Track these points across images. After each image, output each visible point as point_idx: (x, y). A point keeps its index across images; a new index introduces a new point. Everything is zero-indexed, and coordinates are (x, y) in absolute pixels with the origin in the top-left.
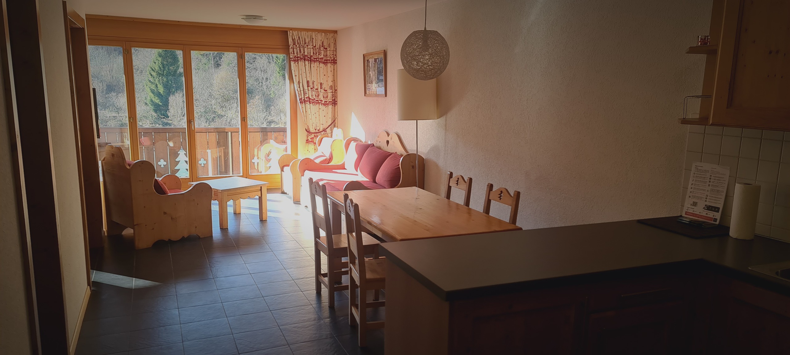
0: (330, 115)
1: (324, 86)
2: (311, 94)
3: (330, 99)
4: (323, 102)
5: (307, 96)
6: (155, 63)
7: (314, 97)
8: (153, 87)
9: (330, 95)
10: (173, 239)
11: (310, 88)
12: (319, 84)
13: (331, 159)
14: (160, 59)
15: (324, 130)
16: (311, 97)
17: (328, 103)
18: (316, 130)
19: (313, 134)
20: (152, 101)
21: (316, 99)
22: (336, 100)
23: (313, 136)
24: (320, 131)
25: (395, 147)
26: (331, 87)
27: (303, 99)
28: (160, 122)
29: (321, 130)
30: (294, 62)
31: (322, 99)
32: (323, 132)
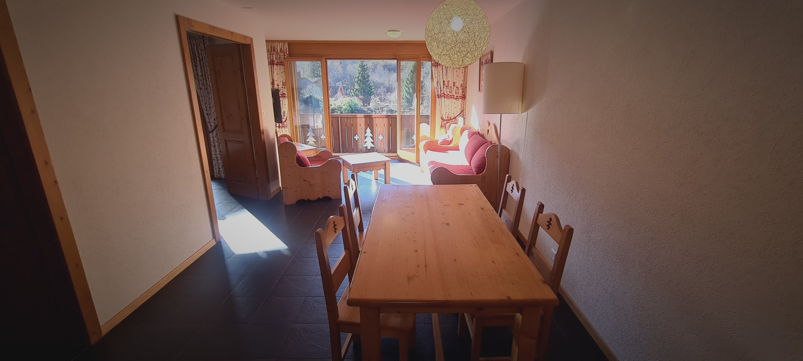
0: (460, 107)
1: (456, 85)
2: (446, 91)
3: (460, 94)
4: (455, 97)
5: (443, 92)
7: (448, 93)
9: (460, 91)
10: (312, 199)
11: (445, 86)
12: (453, 83)
13: (451, 141)
15: (455, 118)
16: (445, 93)
17: (459, 97)
18: (448, 118)
19: (446, 121)
21: (450, 95)
22: (465, 95)
23: (445, 122)
24: (451, 119)
25: (492, 137)
26: (462, 85)
27: (440, 94)
29: (452, 117)
30: (435, 67)
31: (454, 94)
32: (454, 119)
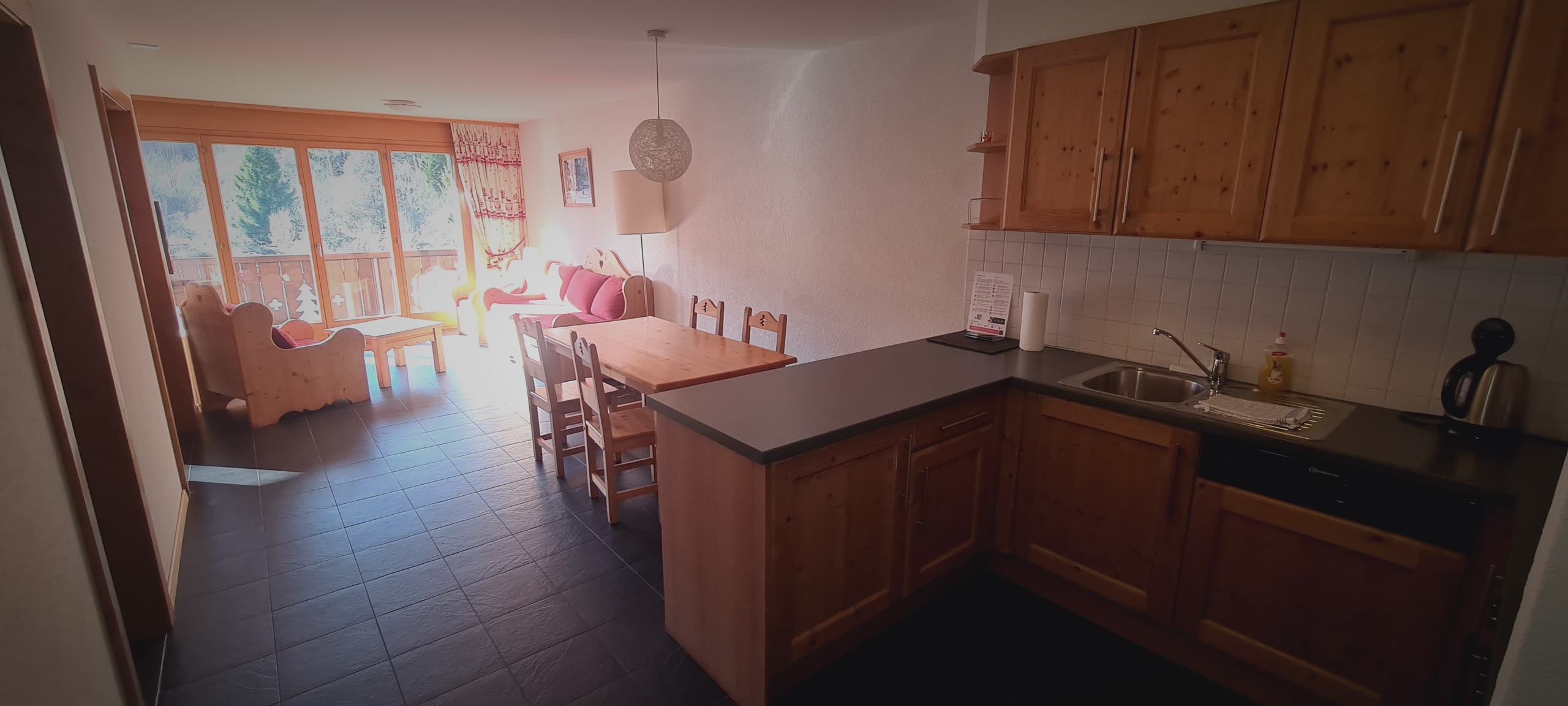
0: (517, 231)
1: (506, 195)
2: (490, 206)
3: (515, 210)
4: (507, 215)
5: (484, 207)
6: (243, 170)
7: (494, 209)
8: (243, 203)
9: (515, 206)
10: (311, 407)
11: (487, 198)
12: (500, 193)
13: (525, 287)
14: (250, 165)
15: (512, 251)
16: (489, 209)
17: (513, 216)
18: (499, 251)
19: (497, 257)
20: (243, 222)
21: (497, 212)
22: (524, 212)
23: (496, 259)
24: (505, 252)
25: (611, 269)
26: (516, 197)
27: (479, 211)
28: (258, 250)
29: (507, 251)
30: (462, 164)
31: (505, 211)
32: (510, 253)
